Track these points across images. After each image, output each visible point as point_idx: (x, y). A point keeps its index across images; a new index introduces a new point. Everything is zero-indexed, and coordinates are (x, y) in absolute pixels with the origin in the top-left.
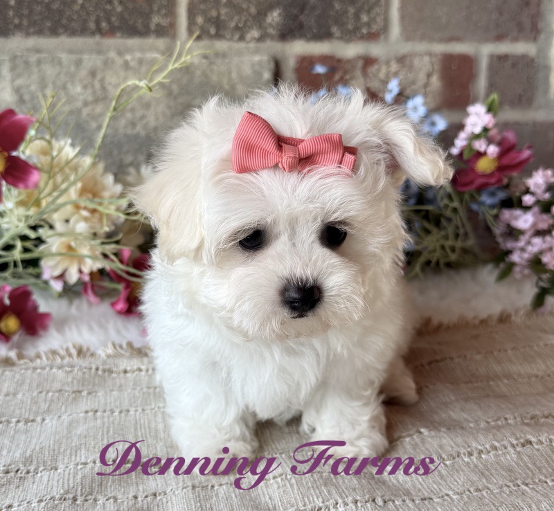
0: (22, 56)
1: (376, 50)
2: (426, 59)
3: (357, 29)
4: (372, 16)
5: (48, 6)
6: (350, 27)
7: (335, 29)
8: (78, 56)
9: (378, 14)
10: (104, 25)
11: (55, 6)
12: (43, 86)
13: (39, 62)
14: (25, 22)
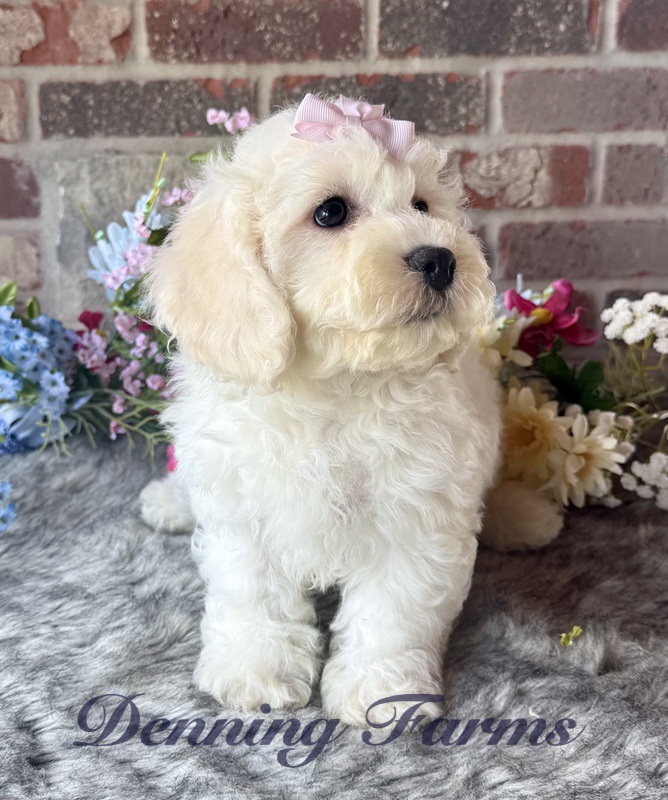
0: (100, 158)
1: (475, 144)
2: (533, 152)
3: (453, 122)
4: (471, 106)
5: (127, 106)
6: (447, 120)
7: (428, 123)
8: (157, 157)
9: (477, 105)
10: (184, 123)
11: (134, 105)
12: (122, 189)
13: (118, 164)
14: (104, 122)
